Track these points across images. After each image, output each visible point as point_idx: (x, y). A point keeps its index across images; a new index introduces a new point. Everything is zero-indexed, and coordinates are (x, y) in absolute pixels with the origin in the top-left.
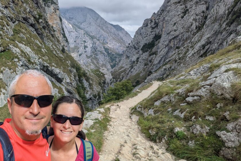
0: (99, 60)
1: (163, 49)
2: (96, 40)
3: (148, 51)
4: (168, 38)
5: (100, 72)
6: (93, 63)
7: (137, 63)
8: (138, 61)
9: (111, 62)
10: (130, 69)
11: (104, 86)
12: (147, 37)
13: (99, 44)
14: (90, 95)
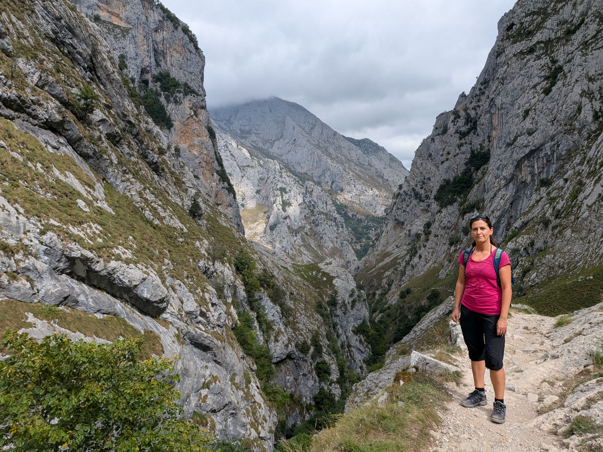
0: (322, 238)
1: (500, 189)
2: (311, 183)
3: (455, 201)
4: (511, 156)
5: (319, 270)
6: (308, 247)
7: (427, 240)
8: (430, 233)
9: (356, 243)
10: (408, 257)
11: (333, 314)
12: (449, 162)
13: (322, 194)
14: (287, 346)
